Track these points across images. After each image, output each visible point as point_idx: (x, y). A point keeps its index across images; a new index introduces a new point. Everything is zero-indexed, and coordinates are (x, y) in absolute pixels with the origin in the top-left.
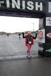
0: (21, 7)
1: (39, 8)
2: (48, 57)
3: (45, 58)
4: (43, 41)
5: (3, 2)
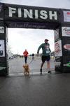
0: (34, 16)
1: (53, 17)
5: (14, 12)
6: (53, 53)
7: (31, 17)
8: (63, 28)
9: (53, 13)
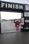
0: (13, 7)
1: (21, 8)
2: (25, 31)
3: (24, 32)
4: (23, 24)
5: (4, 5)
7: (11, 8)
8: (25, 13)
9: (21, 6)
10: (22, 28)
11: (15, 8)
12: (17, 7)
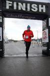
4: (47, 41)
5: (11, 5)
6: (41, 39)
9: (42, 7)
10: (45, 48)
11: (31, 10)
12: (35, 9)
